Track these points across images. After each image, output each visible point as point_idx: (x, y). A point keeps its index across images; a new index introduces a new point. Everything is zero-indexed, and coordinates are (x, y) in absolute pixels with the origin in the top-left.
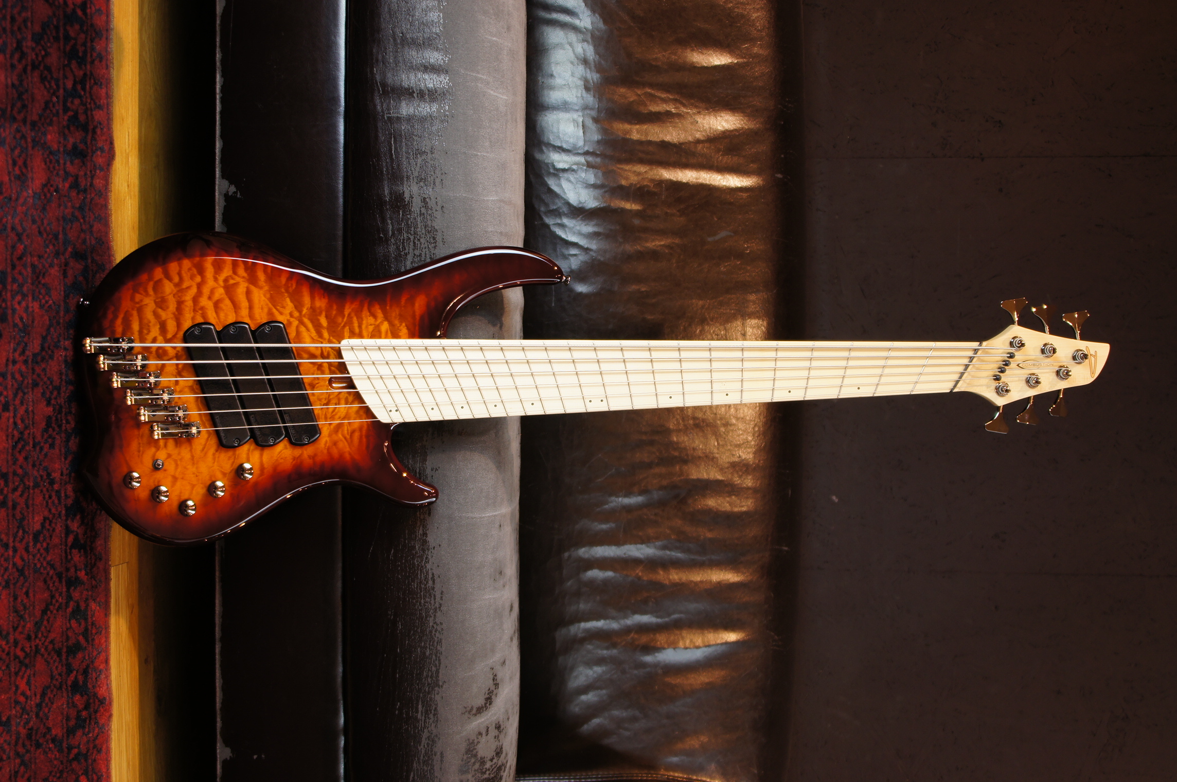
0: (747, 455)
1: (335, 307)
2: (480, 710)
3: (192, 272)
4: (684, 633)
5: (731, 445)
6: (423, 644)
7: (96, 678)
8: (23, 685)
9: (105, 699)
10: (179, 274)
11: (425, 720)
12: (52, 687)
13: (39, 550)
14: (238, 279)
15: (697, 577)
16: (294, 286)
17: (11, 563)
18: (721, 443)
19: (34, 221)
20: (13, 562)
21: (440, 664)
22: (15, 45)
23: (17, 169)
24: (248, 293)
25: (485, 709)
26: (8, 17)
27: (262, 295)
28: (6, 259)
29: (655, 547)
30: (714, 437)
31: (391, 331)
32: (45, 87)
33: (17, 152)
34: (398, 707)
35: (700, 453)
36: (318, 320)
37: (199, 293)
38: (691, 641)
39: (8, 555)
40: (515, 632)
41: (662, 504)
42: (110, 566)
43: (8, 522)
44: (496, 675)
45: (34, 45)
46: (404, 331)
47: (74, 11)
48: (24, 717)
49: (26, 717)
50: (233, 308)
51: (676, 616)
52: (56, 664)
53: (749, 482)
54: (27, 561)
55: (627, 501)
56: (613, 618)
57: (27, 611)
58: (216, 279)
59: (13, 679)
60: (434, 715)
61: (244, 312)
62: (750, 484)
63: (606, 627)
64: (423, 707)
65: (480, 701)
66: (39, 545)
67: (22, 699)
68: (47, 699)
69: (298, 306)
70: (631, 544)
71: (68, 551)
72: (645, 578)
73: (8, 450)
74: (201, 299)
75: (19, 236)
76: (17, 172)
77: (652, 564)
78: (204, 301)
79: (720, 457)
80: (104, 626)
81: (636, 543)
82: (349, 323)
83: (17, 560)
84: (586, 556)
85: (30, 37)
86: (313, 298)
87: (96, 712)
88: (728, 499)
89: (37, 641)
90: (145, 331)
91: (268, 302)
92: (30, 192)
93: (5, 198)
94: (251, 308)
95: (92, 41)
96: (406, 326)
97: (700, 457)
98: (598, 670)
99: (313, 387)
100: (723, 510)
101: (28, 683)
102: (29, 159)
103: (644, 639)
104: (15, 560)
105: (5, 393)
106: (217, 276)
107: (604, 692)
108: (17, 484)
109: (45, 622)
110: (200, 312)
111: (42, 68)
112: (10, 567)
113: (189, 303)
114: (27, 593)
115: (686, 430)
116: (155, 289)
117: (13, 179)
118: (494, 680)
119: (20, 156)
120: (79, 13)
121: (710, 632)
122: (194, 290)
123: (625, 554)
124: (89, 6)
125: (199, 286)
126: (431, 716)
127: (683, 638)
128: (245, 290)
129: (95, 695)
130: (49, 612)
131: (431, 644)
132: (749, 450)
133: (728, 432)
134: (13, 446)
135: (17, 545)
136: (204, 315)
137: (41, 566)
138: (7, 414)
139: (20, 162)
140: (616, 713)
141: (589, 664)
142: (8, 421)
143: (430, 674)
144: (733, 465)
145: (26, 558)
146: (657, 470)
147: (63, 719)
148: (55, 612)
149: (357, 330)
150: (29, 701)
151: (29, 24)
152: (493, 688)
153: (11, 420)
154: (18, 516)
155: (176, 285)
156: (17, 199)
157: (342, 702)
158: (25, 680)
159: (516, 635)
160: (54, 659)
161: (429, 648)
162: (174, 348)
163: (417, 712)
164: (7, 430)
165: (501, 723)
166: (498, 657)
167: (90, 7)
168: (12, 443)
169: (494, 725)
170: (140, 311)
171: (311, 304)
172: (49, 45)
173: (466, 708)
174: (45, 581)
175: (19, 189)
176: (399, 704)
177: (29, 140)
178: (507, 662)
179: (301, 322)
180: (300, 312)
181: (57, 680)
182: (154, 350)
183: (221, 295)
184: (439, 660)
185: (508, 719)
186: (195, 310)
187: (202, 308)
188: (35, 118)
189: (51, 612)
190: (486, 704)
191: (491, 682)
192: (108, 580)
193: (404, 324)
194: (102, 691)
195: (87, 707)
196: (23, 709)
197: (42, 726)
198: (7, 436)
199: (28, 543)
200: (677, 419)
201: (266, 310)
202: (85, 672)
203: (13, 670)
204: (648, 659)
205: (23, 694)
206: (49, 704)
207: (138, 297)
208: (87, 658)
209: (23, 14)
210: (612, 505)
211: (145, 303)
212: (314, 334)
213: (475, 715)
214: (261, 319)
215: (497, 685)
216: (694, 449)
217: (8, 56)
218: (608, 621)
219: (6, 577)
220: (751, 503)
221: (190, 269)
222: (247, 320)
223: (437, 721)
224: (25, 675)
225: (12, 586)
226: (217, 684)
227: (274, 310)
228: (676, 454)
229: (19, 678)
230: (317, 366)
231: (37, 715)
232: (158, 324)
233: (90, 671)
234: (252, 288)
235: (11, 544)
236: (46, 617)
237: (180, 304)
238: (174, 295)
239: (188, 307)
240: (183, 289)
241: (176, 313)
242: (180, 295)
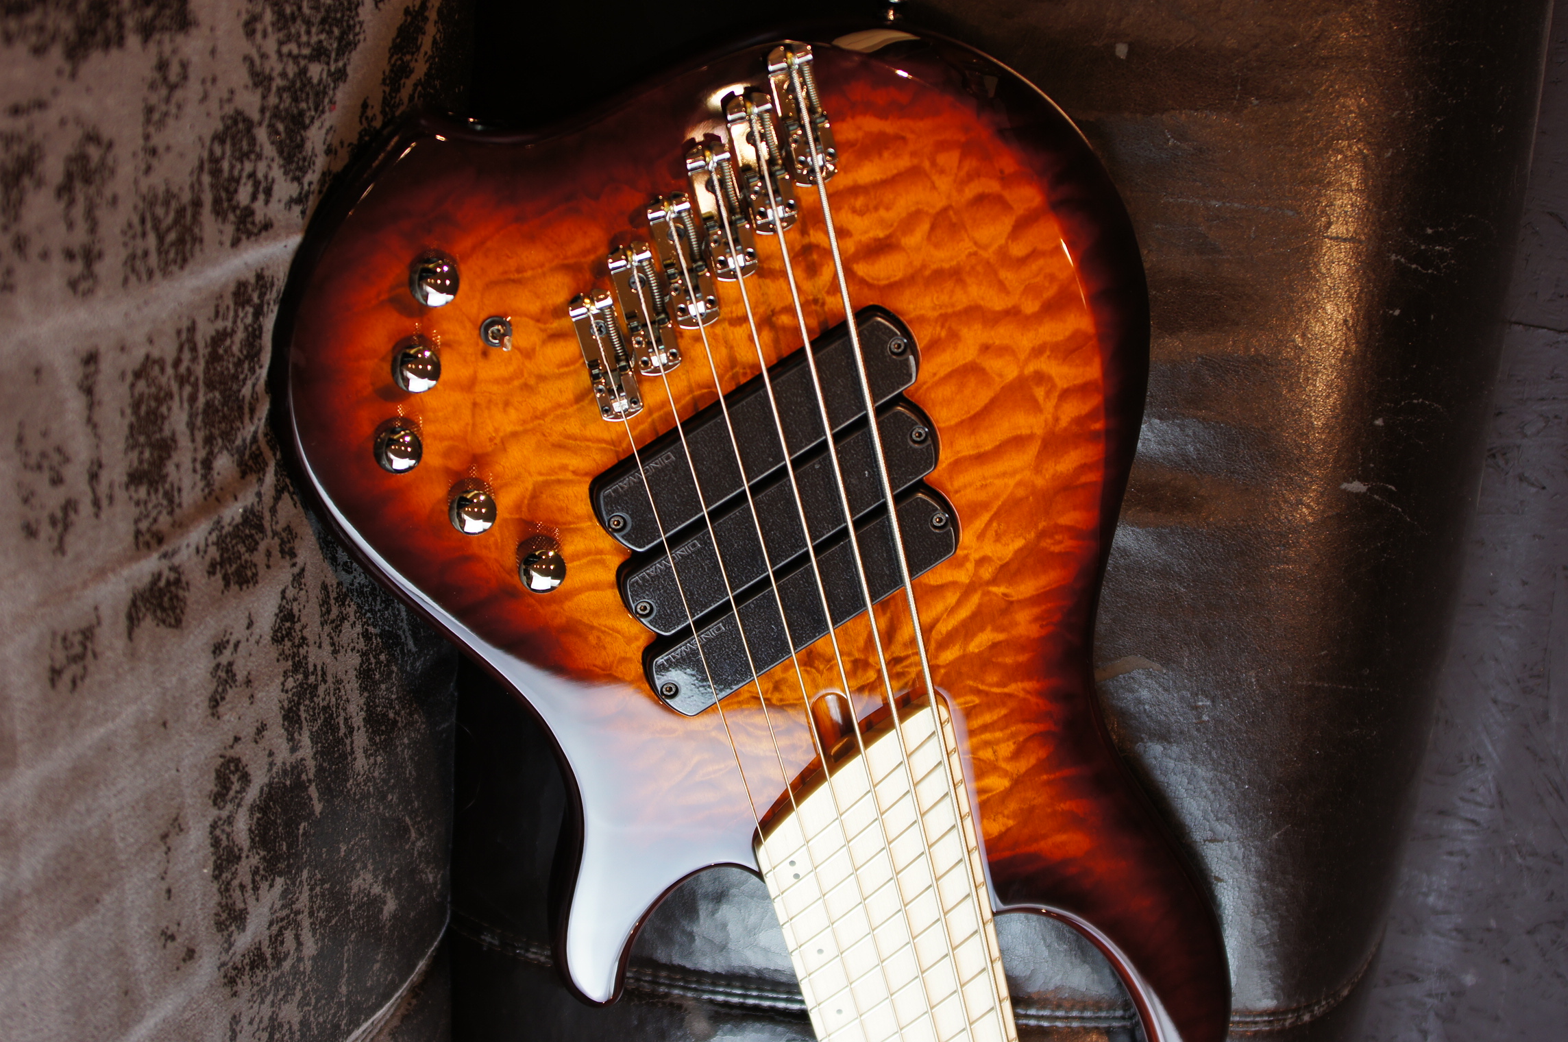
1: (1022, 658)
3: (1047, 284)
10: (1033, 254)
14: (1049, 406)
16: (1057, 549)
24: (1018, 442)
27: (1018, 477)
31: (988, 799)
36: (982, 629)
37: (992, 319)
46: (996, 828)
50: (972, 413)
58: (1037, 352)
61: (965, 446)
69: (1007, 572)
74: (978, 327)
78: (973, 337)
82: (990, 702)
86: (1034, 601)
90: (859, 202)
91: (1004, 497)
94: (981, 458)
96: (1008, 830)
99: (809, 661)
106: (1048, 353)
110: (943, 334)
113: (962, 299)
116: (979, 200)
122: (997, 303)
125: (1013, 313)
128: (1025, 431)
136: (935, 345)
149: (977, 723)
155: (1003, 254)
162: (834, 288)
170: (914, 173)
171: (1019, 601)
179: (969, 590)
180: (994, 581)
182: (815, 237)
183: (1001, 376)
186: (944, 319)
187: (954, 337)
193: (1011, 823)
201: (982, 496)
207: (950, 159)
211: (937, 183)
212: (944, 628)
214: (957, 492)
221: (1052, 278)
222: (946, 456)
227: (986, 517)
230: (863, 657)
232: (887, 232)
234: (1033, 449)
237: (956, 275)
238: (975, 254)
239: (951, 297)
240: (996, 273)
241: (927, 273)
242: (979, 268)
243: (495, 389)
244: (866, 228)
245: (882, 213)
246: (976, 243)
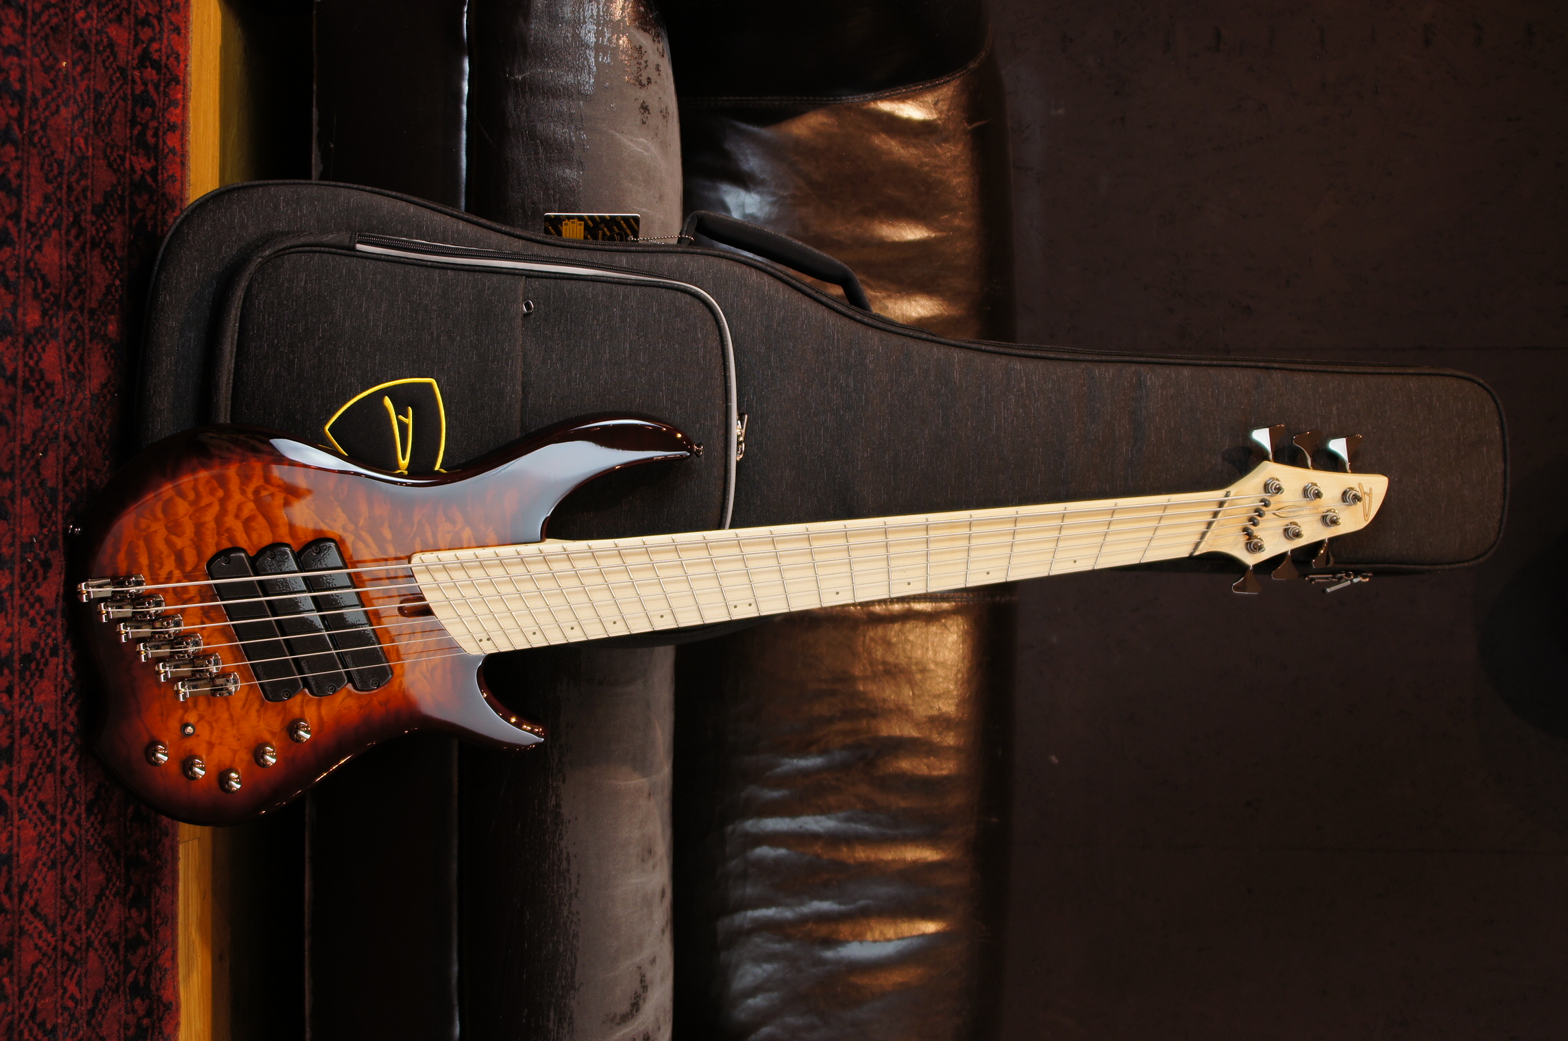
0: (948, 707)
1: (400, 514)
2: (625, 1018)
3: (211, 484)
4: (873, 923)
5: (929, 695)
6: (556, 938)
7: (160, 979)
8: (72, 988)
9: (171, 1003)
10: (195, 489)
11: (557, 1030)
12: (107, 990)
13: (92, 824)
14: (272, 489)
15: (888, 855)
16: (346, 492)
17: (59, 839)
18: (917, 692)
19: (91, 428)
20: (61, 837)
21: (576, 961)
22: (71, 219)
23: (71, 365)
24: (287, 506)
25: (630, 1016)
26: (64, 186)
27: (305, 507)
28: (57, 474)
29: (838, 819)
30: (908, 686)
31: (474, 538)
32: (107, 268)
33: (72, 345)
34: (525, 1015)
35: (892, 706)
36: (381, 532)
37: (223, 512)
38: (881, 933)
39: (56, 829)
40: (667, 924)
41: (845, 767)
42: (178, 842)
43: (55, 790)
44: (644, 976)
45: (94, 219)
46: (492, 536)
47: (143, 176)
48: (72, 1025)
49: (75, 1025)
50: (268, 524)
51: (862, 903)
52: (113, 962)
53: (950, 740)
54: (78, 836)
55: (803, 763)
56: (787, 905)
57: (78, 897)
58: (243, 492)
59: (59, 980)
60: (569, 1024)
61: (283, 531)
62: (952, 743)
63: (778, 916)
64: (555, 1015)
65: (624, 1007)
66: (92, 818)
67: (71, 1004)
68: (100, 1005)
69: (353, 518)
70: (808, 815)
71: (128, 824)
72: (825, 857)
73: (56, 702)
74: (226, 518)
75: (72, 445)
76: (72, 369)
77: (833, 839)
78: (230, 521)
79: (916, 710)
80: (170, 916)
81: (814, 814)
82: (420, 532)
83: (67, 836)
84: (754, 830)
85: (89, 208)
86: (371, 505)
87: (160, 1019)
88: (925, 760)
89: (89, 932)
90: (157, 566)
91: (314, 515)
92: (87, 392)
93: (57, 400)
94: (291, 524)
95: (164, 214)
96: (494, 529)
97: (891, 711)
98: (769, 967)
100: (920, 773)
101: (79, 984)
102: (86, 354)
103: (824, 930)
104: (63, 835)
105: (53, 634)
106: (245, 487)
107: (775, 994)
108: (66, 744)
109: (100, 910)
110: (227, 535)
111: (103, 246)
112: (58, 843)
113: (211, 525)
114: (78, 877)
115: (874, 677)
117: (66, 378)
118: (641, 981)
119: (75, 351)
120: (149, 180)
121: (905, 922)
122: (216, 508)
123: (801, 827)
124: (160, 172)
125: (223, 502)
126: (565, 1025)
127: (871, 929)
128: (282, 502)
129: (159, 999)
130: (104, 898)
131: (566, 937)
132: (951, 701)
133: (926, 680)
134: (63, 697)
135: (66, 817)
136: (231, 539)
137: (95, 843)
138: (56, 660)
139: (75, 358)
140: (790, 1020)
141: (758, 960)
142: (57, 668)
143: (564, 975)
144: (932, 720)
145: (77, 834)
146: (839, 726)
147: (120, 1028)
148: (111, 897)
149: (431, 541)
150: (79, 1007)
151: (89, 194)
152: (640, 991)
153: (61, 667)
154: (68, 782)
155: (192, 504)
156: (71, 402)
157: (457, 1008)
158: (74, 981)
159: (669, 926)
160: (109, 955)
161: (563, 943)
162: (197, 586)
163: (548, 1020)
164: (56, 679)
165: (650, 1034)
166: (646, 954)
167: (162, 173)
168: (62, 694)
169: (642, 1036)
170: (148, 540)
172: (112, 218)
173: (607, 1015)
174: (100, 862)
175: (73, 390)
176: (526, 1010)
177: (87, 331)
178: (658, 960)
179: (358, 537)
180: (356, 525)
181: (113, 981)
183: (252, 510)
184: (575, 958)
185: (659, 1028)
186: (219, 534)
187: (229, 530)
188: (94, 305)
189: (107, 898)
190: (632, 1011)
191: (638, 984)
192: (175, 859)
193: (491, 528)
194: (167, 995)
195: (149, 1013)
196: (72, 1016)
197: (94, 1036)
198: (56, 686)
199: (79, 815)
200: (864, 665)
201: (311, 525)
202: (148, 972)
203: (59, 968)
204: (829, 954)
205: (72, 997)
206: (103, 1010)
207: (144, 523)
208: (149, 954)
209: (83, 183)
210: (785, 768)
211: (154, 530)
212: (375, 550)
213: (619, 1024)
214: (306, 537)
215: (645, 988)
216: (884, 700)
217: (63, 232)
218: (780, 909)
219: (52, 856)
220: (954, 765)
221: (208, 482)
222: (287, 540)
223: (573, 1031)
224: (76, 975)
225: (59, 866)
226: (307, 987)
227: (322, 524)
228: (863, 706)
229: (67, 979)
231: (89, 1024)
232: (173, 554)
233: (153, 970)
235: (59, 817)
236: (100, 905)
237: (199, 528)
238: (190, 516)
239: (209, 530)
240: (202, 508)
241: (195, 539)
242: (198, 515)
243: (215, 734)
244: (169, 564)
245: (163, 556)
246: (185, 515)
